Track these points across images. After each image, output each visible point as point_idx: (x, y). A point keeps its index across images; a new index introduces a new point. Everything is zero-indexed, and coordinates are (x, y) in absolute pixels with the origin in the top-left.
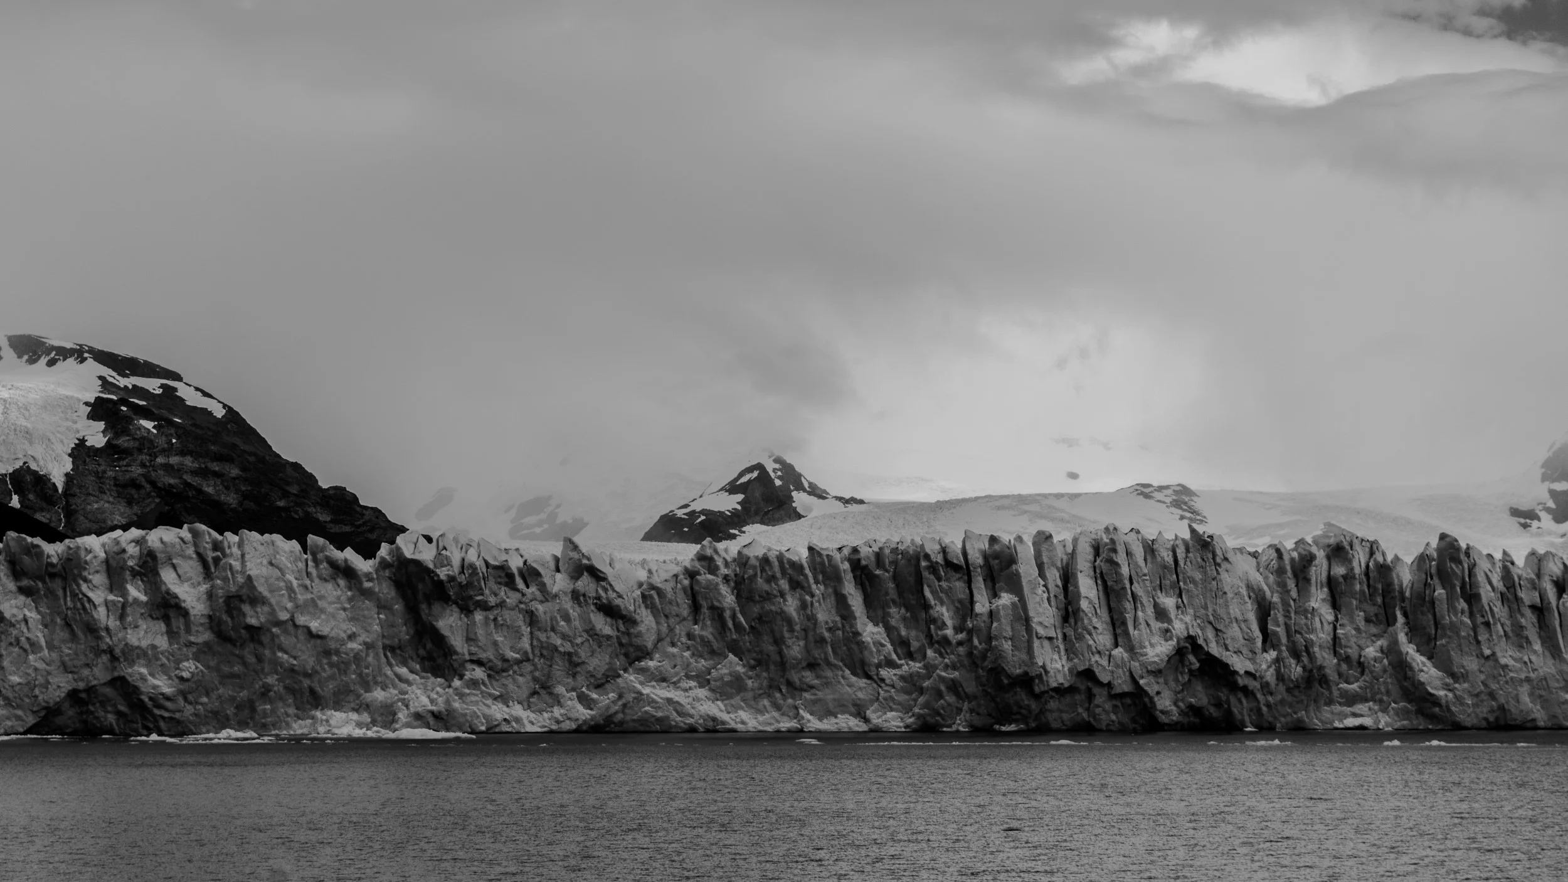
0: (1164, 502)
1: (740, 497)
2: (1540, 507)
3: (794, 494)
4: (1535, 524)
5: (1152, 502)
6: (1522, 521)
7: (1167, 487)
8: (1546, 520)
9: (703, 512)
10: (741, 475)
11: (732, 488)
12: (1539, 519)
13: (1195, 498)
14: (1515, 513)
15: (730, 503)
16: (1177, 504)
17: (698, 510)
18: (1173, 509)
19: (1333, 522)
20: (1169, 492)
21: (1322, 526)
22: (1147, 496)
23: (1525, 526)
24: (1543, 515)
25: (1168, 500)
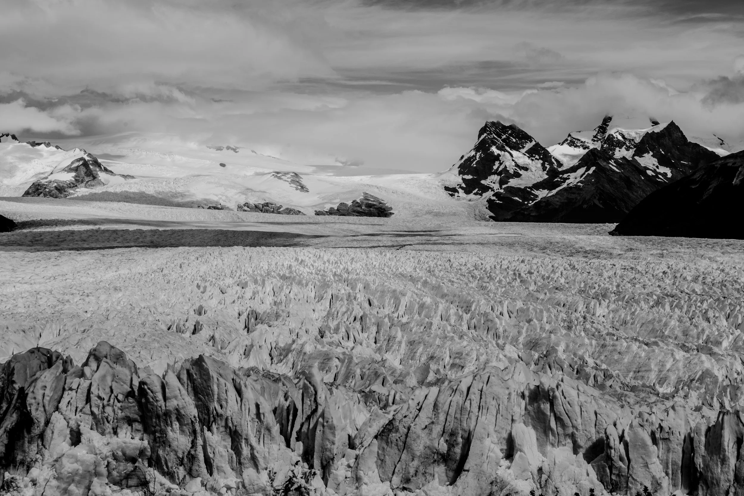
0: (288, 181)
1: (73, 174)
2: (458, 186)
3: (99, 173)
4: (456, 194)
5: (282, 181)
6: (451, 193)
7: (288, 173)
8: (461, 192)
9: (55, 181)
10: (73, 163)
11: (69, 169)
12: (458, 193)
13: (301, 180)
14: (447, 189)
15: (69, 177)
16: (293, 182)
17: (53, 180)
18: (292, 185)
19: (367, 192)
20: (289, 176)
21: (363, 194)
22: (280, 178)
23: (452, 195)
24: (460, 190)
25: (289, 180)
